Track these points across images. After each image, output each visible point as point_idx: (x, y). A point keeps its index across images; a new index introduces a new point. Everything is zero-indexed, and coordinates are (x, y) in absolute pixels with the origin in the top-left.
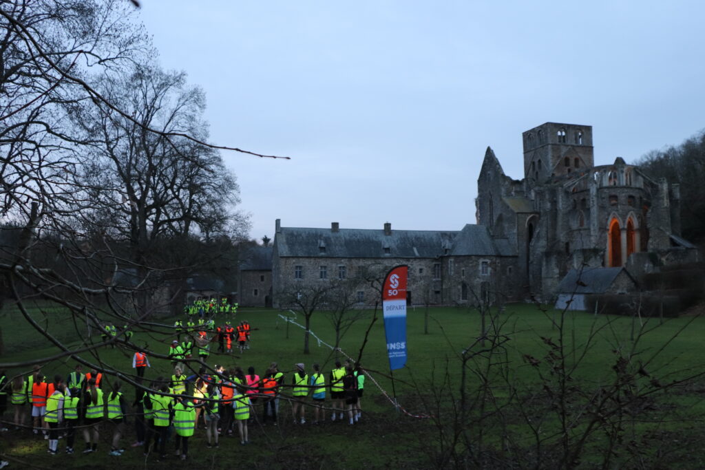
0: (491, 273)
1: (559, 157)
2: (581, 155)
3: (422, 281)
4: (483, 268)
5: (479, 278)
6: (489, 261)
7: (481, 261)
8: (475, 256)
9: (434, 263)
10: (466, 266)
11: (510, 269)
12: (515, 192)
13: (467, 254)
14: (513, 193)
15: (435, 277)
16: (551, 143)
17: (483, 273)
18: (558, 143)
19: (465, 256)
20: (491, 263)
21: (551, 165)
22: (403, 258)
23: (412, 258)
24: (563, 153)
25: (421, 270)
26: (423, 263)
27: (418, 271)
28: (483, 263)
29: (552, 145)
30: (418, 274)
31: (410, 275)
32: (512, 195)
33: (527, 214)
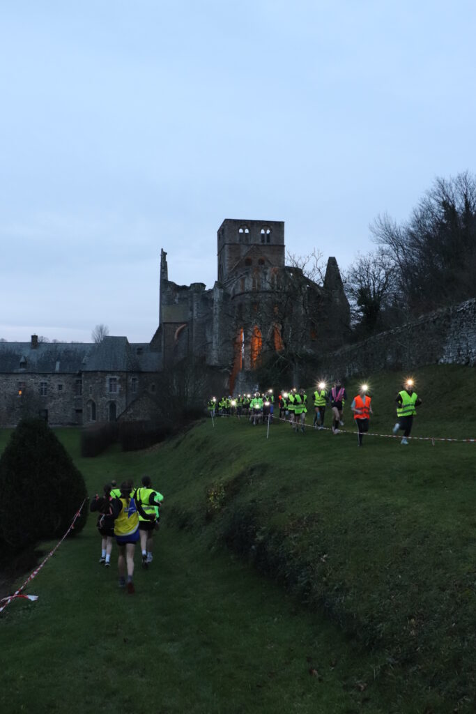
0: (120, 391)
1: (238, 258)
2: (267, 255)
3: (61, 399)
4: (111, 385)
5: (106, 396)
6: (118, 378)
7: (108, 377)
8: (102, 372)
9: (76, 379)
10: (93, 383)
11: (153, 386)
12: (179, 299)
13: (94, 370)
14: (176, 300)
15: (77, 394)
16: (227, 242)
17: (111, 391)
18: (237, 243)
19: (92, 372)
20: (120, 380)
21: (227, 267)
22: (39, 374)
23: (49, 374)
24: (243, 254)
25: (60, 387)
26: (62, 379)
27: (56, 388)
28: (111, 379)
29: (229, 244)
30: (56, 390)
31: (48, 392)
32: (175, 303)
33: (177, 324)
